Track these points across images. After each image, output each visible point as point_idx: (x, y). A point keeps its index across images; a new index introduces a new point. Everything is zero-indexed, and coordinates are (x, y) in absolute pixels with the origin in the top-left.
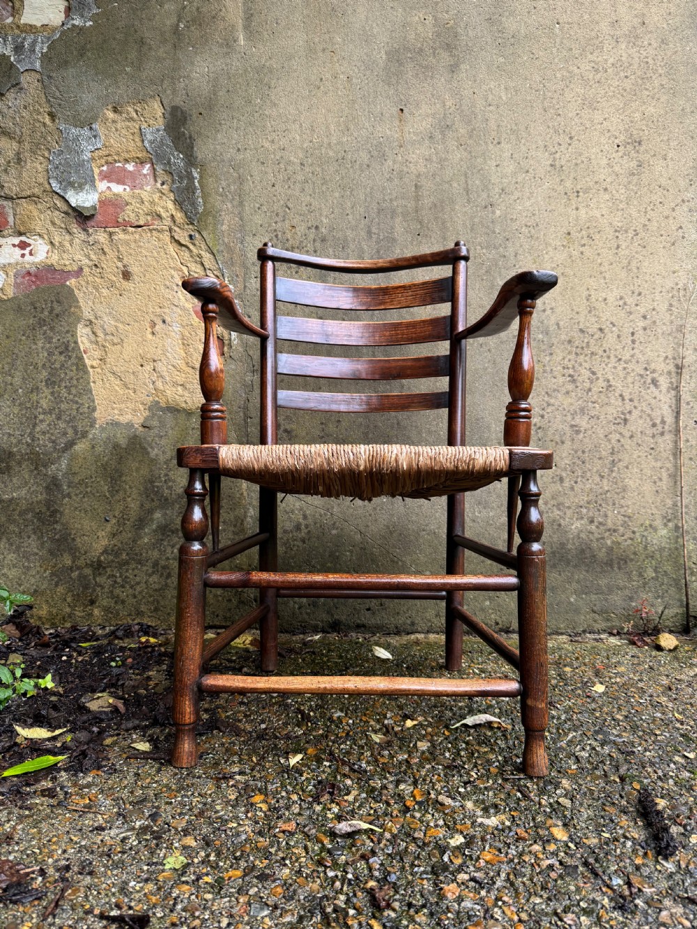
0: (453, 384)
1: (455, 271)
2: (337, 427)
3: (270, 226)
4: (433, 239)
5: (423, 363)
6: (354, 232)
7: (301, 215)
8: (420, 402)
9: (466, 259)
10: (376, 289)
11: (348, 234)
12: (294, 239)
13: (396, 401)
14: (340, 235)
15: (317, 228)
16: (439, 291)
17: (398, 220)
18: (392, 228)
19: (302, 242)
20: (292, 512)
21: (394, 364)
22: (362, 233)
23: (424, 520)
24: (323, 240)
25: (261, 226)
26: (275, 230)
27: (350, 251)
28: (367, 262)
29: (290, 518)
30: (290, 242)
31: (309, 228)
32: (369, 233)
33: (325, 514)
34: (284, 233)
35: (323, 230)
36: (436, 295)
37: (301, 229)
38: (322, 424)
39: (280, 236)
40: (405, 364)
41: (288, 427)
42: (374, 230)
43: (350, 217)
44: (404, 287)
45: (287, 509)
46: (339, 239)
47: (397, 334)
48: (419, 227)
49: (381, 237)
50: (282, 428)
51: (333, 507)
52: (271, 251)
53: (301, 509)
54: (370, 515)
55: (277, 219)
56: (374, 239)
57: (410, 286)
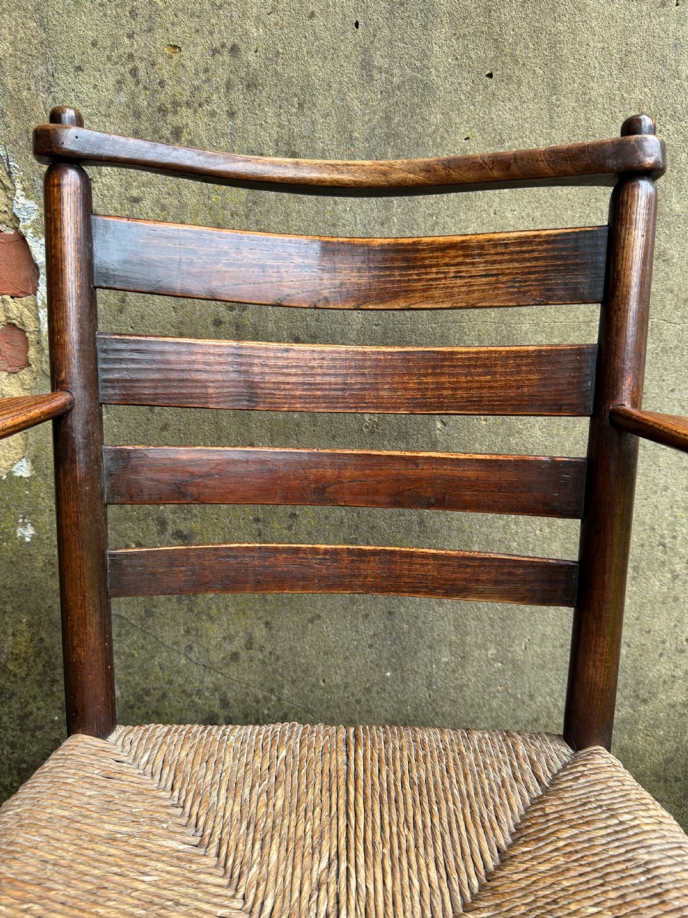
0: (590, 542)
1: (619, 210)
2: (290, 528)
3: (114, 46)
4: (523, 89)
5: (508, 476)
6: (328, 64)
7: (192, 15)
8: (496, 582)
9: (653, 173)
10: (384, 249)
11: (312, 69)
12: (179, 81)
13: (430, 569)
14: (291, 72)
15: (234, 50)
16: (567, 269)
17: (441, 33)
18: (425, 55)
19: (197, 88)
20: (199, 693)
21: (427, 471)
22: (348, 68)
23: (467, 714)
24: (251, 85)
25: (94, 44)
26: (131, 56)
27: (317, 116)
28: (360, 169)
29: (194, 704)
30: (168, 89)
31: (215, 52)
32: (367, 66)
33: (265, 698)
34: (153, 64)
35: (251, 57)
36: (558, 280)
37: (194, 54)
38: (257, 520)
39: (141, 73)
40: (458, 472)
41: (184, 527)
42: (379, 61)
43: (319, 22)
44: (463, 247)
45: (188, 688)
46: (289, 83)
47: (439, 386)
48: (491, 54)
49: (396, 80)
50: (170, 529)
51: (282, 687)
52: (72, 138)
53: (216, 689)
54: (358, 702)
55: (133, 25)
56: (377, 85)
57: (481, 247)
